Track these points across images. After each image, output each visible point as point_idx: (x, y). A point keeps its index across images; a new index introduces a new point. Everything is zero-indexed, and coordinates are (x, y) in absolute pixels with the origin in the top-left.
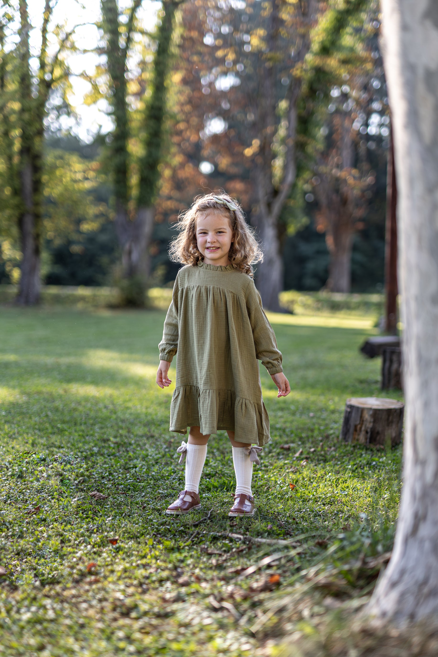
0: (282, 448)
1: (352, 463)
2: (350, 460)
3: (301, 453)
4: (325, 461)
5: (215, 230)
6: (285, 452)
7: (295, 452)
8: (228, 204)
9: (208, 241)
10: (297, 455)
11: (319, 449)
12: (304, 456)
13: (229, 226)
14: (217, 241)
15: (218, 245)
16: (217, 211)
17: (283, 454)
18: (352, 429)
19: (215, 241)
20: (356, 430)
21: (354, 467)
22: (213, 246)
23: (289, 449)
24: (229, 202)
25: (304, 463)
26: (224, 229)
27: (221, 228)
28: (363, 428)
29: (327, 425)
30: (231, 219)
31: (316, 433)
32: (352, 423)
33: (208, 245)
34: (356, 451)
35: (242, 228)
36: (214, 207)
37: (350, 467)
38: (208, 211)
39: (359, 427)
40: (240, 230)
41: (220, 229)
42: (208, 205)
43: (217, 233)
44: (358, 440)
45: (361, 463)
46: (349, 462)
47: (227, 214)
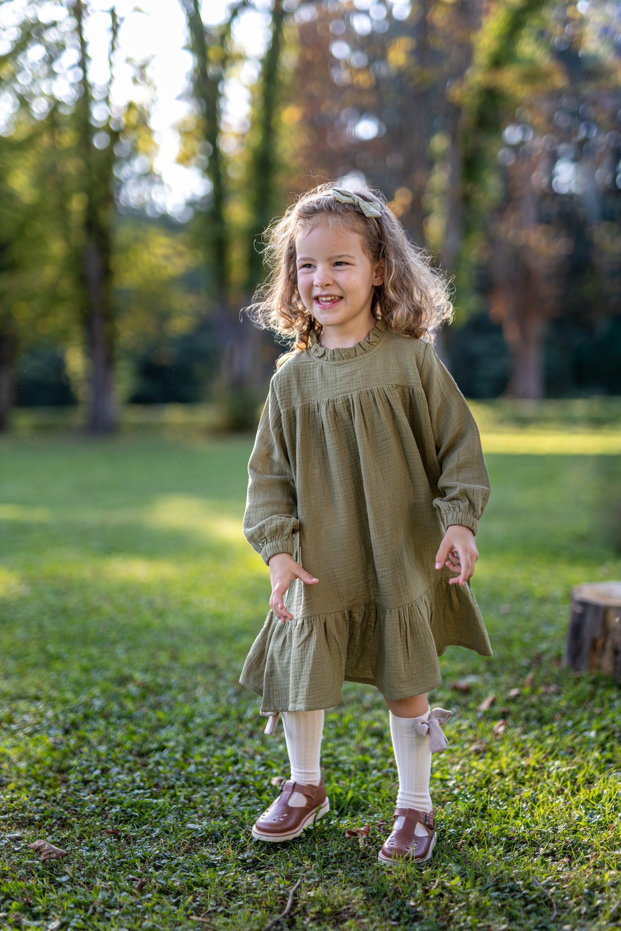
0: (455, 688)
1: (596, 725)
2: (590, 718)
3: (493, 703)
4: (542, 721)
5: (329, 259)
6: (462, 700)
7: (479, 699)
8: (363, 205)
9: (314, 283)
10: (485, 706)
11: (527, 690)
12: (498, 709)
13: (364, 252)
14: (335, 283)
15: (336, 292)
16: (335, 219)
17: (457, 704)
18: (587, 648)
19: (330, 282)
20: (594, 647)
21: (603, 736)
22: (325, 293)
23: (466, 691)
24: (365, 199)
25: (499, 727)
26: (349, 256)
27: (343, 256)
28: (609, 644)
29: (534, 631)
30: (367, 237)
31: (516, 650)
32: (587, 635)
33: (317, 292)
34: (600, 692)
35: (399, 254)
36: (330, 209)
37: (593, 734)
38: (316, 219)
39: (600, 643)
40: (394, 261)
41: (340, 257)
42: (316, 206)
43: (334, 266)
44: (599, 667)
45: (614, 725)
46: (589, 724)
47: (360, 225)
